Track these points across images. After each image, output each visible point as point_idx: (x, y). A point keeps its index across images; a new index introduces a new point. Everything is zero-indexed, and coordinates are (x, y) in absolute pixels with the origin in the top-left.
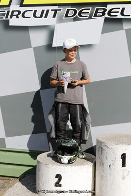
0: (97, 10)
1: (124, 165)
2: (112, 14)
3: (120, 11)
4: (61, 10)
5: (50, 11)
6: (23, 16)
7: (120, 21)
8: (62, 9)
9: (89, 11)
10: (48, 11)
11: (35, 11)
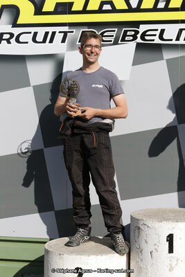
0: (126, 32)
1: (171, 250)
2: (147, 38)
3: (158, 33)
4: (73, 32)
5: (57, 34)
6: (17, 41)
7: (158, 48)
8: (74, 30)
9: (114, 34)
10: (54, 33)
11: (36, 34)
